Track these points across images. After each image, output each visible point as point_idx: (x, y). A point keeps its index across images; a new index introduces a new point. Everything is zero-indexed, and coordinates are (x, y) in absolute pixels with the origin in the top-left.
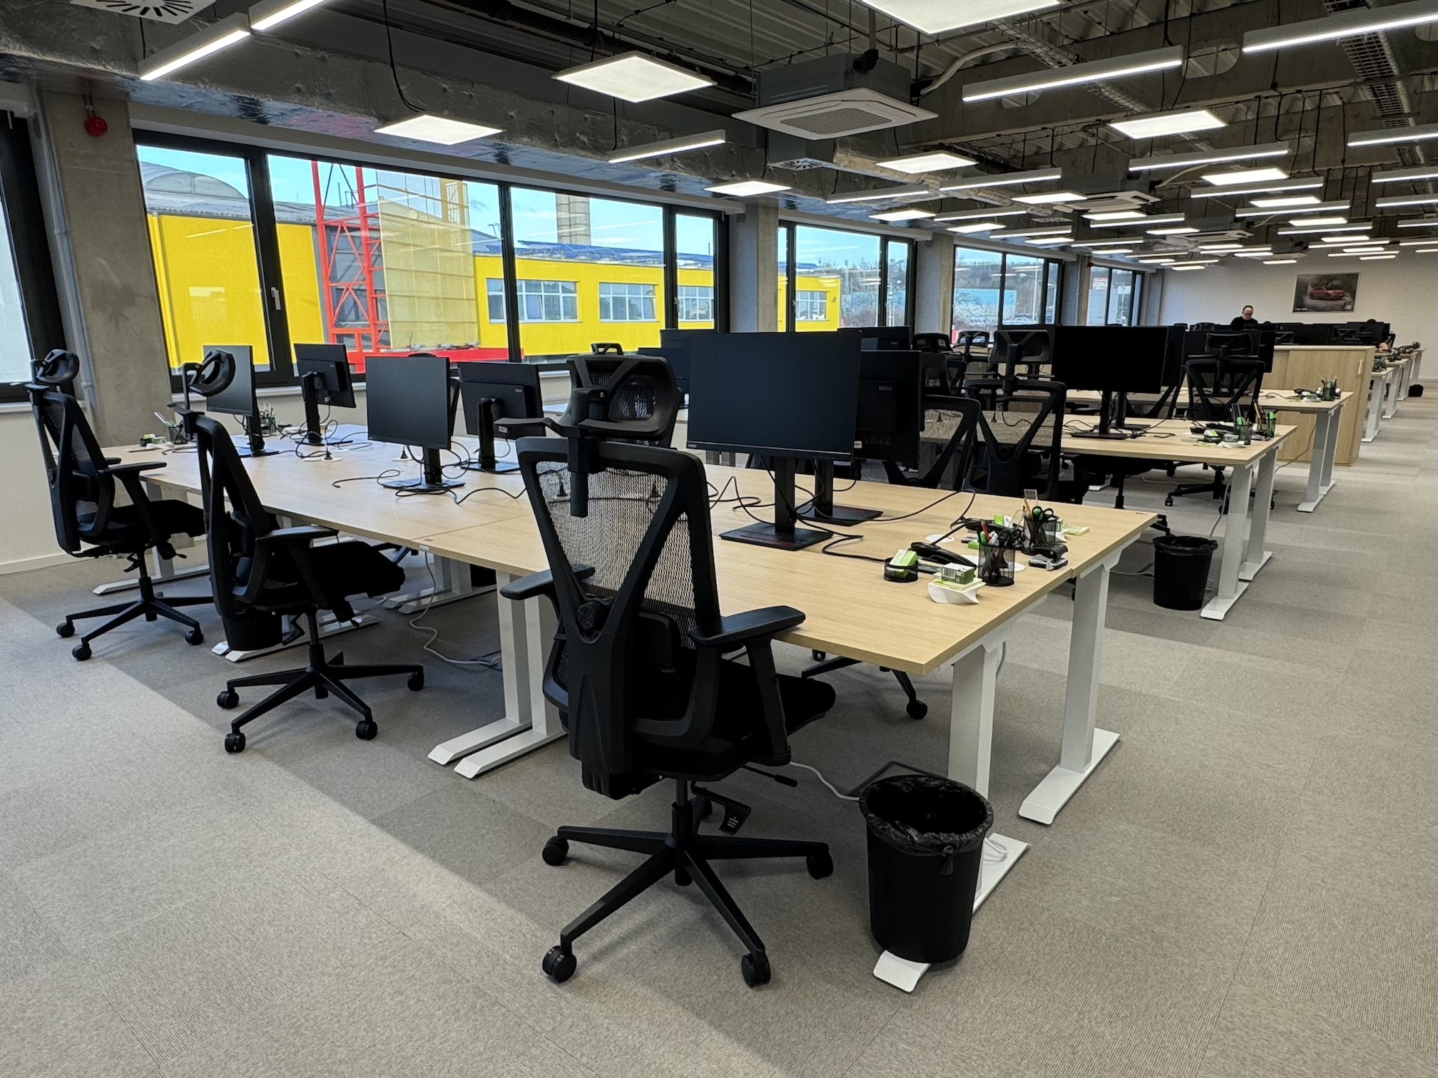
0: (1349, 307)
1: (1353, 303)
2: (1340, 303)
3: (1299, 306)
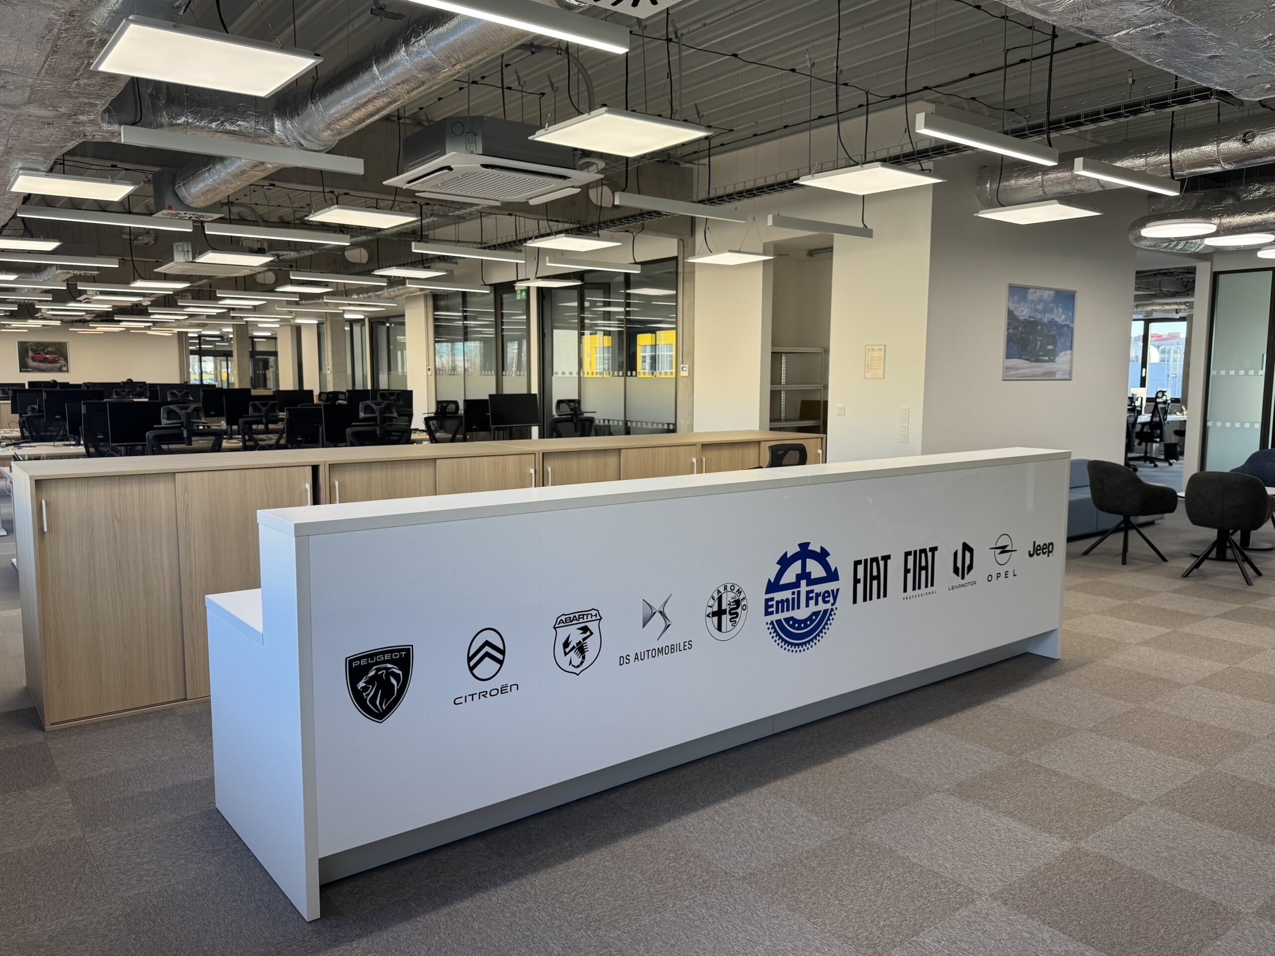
0: (64, 369)
1: (67, 365)
2: (58, 365)
3: (24, 367)
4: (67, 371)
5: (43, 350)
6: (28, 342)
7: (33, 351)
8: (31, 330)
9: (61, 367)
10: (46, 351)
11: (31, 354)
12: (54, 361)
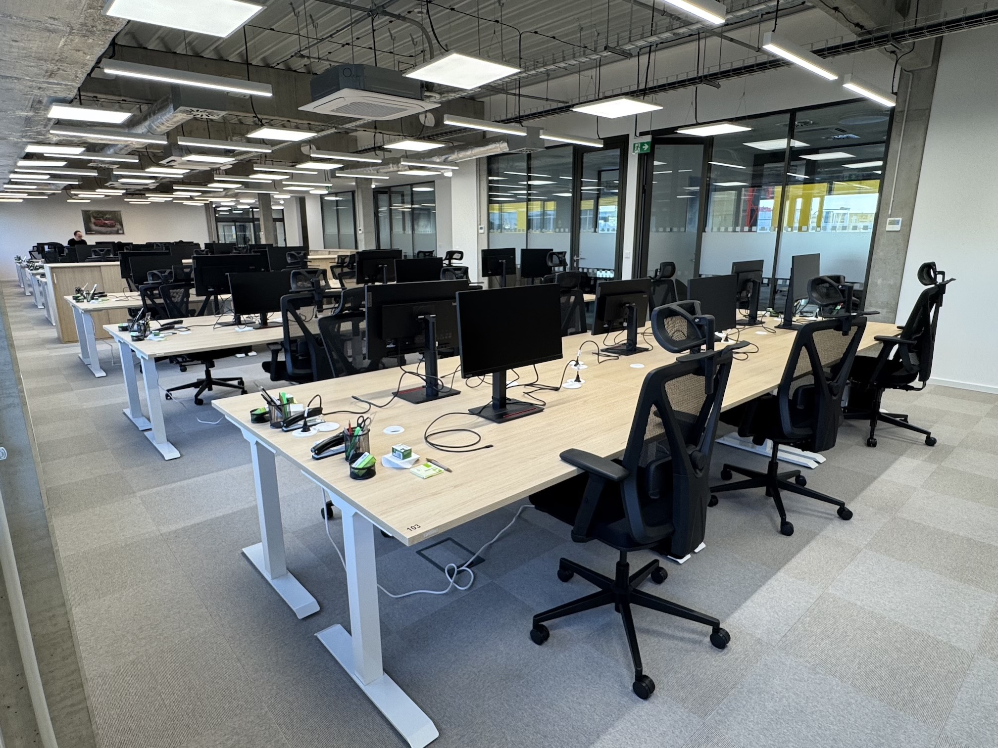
4: (123, 233)
5: (103, 217)
6: (89, 211)
7: (95, 218)
8: (94, 201)
9: (118, 230)
10: (105, 217)
11: (93, 220)
12: (112, 226)
